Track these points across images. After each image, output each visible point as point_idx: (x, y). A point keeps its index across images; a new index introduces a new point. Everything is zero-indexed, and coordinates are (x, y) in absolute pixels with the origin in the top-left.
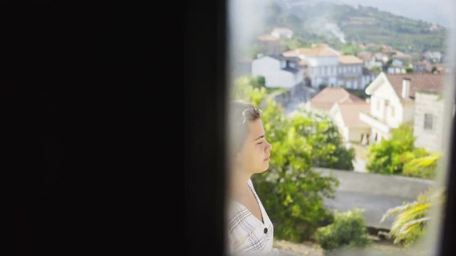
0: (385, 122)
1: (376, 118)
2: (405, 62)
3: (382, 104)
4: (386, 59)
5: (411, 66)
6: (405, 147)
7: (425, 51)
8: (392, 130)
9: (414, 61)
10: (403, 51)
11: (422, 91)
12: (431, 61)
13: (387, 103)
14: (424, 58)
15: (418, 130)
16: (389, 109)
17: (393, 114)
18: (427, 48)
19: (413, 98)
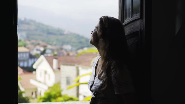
0: (45, 84)
1: (40, 82)
2: (53, 51)
3: (43, 73)
4: (42, 49)
5: (56, 53)
6: (58, 95)
7: (62, 45)
8: (49, 88)
9: (57, 50)
10: (51, 45)
11: (64, 65)
12: (66, 50)
13: (46, 72)
14: (62, 49)
15: (63, 86)
16: (47, 76)
17: (49, 78)
18: (64, 43)
19: (59, 69)
